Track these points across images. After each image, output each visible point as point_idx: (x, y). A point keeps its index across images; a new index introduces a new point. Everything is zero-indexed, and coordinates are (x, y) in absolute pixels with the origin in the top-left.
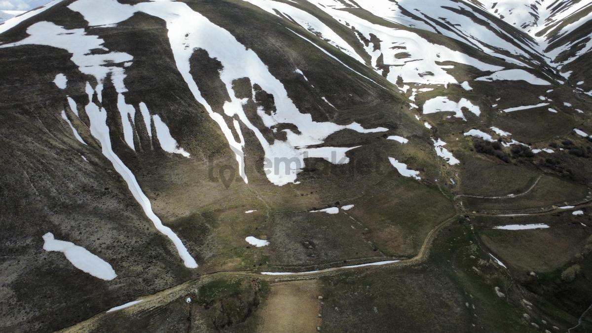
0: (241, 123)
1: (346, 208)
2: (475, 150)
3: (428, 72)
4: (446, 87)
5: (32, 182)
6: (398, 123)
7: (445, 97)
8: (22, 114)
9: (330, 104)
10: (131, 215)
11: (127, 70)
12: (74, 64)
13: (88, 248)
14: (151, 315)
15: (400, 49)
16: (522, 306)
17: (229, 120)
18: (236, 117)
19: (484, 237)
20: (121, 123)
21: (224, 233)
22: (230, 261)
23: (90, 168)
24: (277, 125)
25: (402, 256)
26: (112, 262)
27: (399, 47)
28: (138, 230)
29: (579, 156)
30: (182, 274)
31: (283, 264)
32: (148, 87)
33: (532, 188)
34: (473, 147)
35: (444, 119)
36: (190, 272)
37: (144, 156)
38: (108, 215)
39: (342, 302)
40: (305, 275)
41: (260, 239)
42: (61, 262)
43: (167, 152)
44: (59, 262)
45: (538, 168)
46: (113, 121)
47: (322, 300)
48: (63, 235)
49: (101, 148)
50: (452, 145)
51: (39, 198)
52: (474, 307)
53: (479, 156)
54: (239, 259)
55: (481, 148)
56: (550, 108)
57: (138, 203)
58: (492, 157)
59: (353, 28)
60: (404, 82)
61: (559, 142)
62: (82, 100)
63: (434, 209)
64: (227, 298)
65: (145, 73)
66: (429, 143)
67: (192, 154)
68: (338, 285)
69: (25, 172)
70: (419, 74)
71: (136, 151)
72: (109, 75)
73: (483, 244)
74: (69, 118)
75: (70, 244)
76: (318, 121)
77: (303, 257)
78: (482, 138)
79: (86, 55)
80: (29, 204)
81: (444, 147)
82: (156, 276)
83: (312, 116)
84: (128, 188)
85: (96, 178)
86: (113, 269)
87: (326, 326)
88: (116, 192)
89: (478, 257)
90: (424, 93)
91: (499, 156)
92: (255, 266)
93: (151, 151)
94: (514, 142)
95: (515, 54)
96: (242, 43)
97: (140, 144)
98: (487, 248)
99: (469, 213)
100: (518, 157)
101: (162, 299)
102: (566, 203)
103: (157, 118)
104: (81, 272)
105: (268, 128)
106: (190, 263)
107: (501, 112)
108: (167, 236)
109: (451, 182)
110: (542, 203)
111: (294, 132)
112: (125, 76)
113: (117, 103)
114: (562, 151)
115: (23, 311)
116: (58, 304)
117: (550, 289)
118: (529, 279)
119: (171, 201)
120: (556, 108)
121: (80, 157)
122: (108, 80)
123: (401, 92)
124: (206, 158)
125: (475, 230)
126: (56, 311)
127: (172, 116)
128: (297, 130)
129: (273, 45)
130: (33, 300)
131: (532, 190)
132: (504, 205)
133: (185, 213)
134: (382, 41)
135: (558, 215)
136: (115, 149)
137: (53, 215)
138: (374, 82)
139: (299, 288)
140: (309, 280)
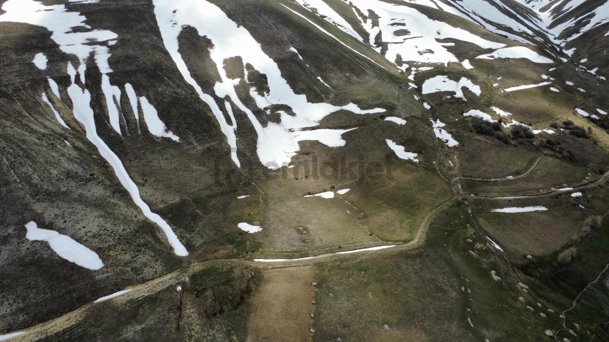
0: (232, 104)
1: (342, 192)
2: (474, 131)
3: (428, 50)
4: (446, 65)
5: (13, 169)
6: (396, 104)
7: (446, 76)
9: (326, 84)
10: (118, 202)
11: (112, 49)
12: (54, 42)
13: (73, 237)
14: (140, 305)
15: (400, 26)
16: (518, 289)
17: (220, 102)
18: (228, 98)
19: (482, 221)
20: (106, 106)
21: (215, 219)
22: (222, 249)
23: (74, 153)
24: (270, 106)
26: (98, 251)
27: (398, 24)
28: (125, 217)
29: (579, 136)
30: (172, 262)
31: (276, 250)
32: (134, 67)
33: (531, 169)
34: (473, 128)
35: (444, 99)
36: (180, 260)
37: (131, 140)
38: (94, 203)
39: (336, 288)
40: (299, 262)
41: (253, 225)
42: (46, 252)
43: (154, 136)
44: (43, 252)
45: (537, 149)
46: (98, 103)
47: (316, 286)
48: (47, 223)
49: (85, 132)
50: (451, 126)
51: (20, 186)
52: (469, 291)
53: (478, 137)
54: (231, 246)
55: (480, 129)
56: (552, 87)
57: (125, 189)
58: (491, 138)
59: (351, 3)
60: (403, 60)
61: (559, 123)
62: (64, 82)
63: (431, 192)
64: (219, 286)
65: (131, 52)
66: (428, 124)
67: (182, 138)
68: (332, 272)
69: (5, 159)
70: (419, 52)
71: (123, 135)
72: (92, 54)
73: (480, 227)
74: (50, 100)
75: (54, 233)
76: (313, 102)
77: (297, 243)
78: (482, 118)
79: (67, 33)
80: (10, 192)
81: (443, 128)
82: (145, 265)
83: (307, 97)
84: (114, 174)
85: (80, 163)
86: (100, 258)
87: (320, 313)
88: (102, 178)
89: (475, 241)
90: (423, 72)
91: (499, 138)
92: (247, 253)
93: (138, 135)
95: (518, 31)
96: (233, 20)
97: (127, 128)
98: (484, 231)
99: (467, 196)
100: (518, 138)
101: (151, 287)
102: (565, 185)
103: (144, 100)
104: (65, 262)
105: (261, 109)
106: (181, 251)
107: (502, 91)
108: (156, 223)
109: (450, 164)
110: (540, 186)
111: (289, 114)
112: (109, 55)
113: (101, 84)
114: (563, 131)
115: (6, 303)
116: (42, 295)
117: (547, 271)
118: (525, 263)
119: (160, 186)
120: (558, 87)
121: (63, 141)
122: (91, 60)
123: (400, 71)
124: (197, 142)
125: (472, 213)
126: (41, 302)
127: (160, 98)
128: (292, 112)
129: (266, 22)
130: (17, 292)
131: (531, 171)
132: (502, 187)
133: (174, 199)
134: (380, 17)
135: (556, 198)
136: (100, 133)
137: (35, 203)
138: (372, 61)
139: (292, 275)
140: (303, 267)
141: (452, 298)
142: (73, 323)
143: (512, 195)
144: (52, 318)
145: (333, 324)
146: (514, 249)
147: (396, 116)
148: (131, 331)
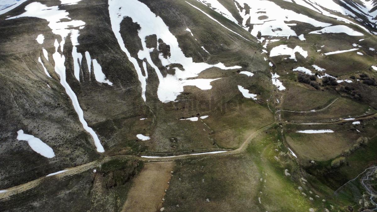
0: (147, 63)
1: (203, 117)
2: (298, 81)
3: (279, 28)
4: (288, 38)
5: (15, 100)
6: (250, 63)
7: (286, 45)
8: (15, 59)
9: (206, 51)
10: (70, 120)
11: (81, 30)
12: (50, 28)
13: (41, 139)
14: (71, 179)
15: (262, 13)
16: (300, 182)
17: (140, 62)
18: (145, 60)
19: (288, 138)
20: (73, 64)
21: (124, 132)
22: (124, 149)
23: (51, 92)
24: (170, 65)
25: (229, 148)
26: (54, 148)
27: (261, 12)
28: (72, 129)
29: (369, 84)
30: (93, 155)
31: (155, 151)
32: (92, 42)
34: (297, 79)
35: (282, 60)
36: (99, 155)
37: (85, 84)
38: (56, 120)
39: (184, 175)
40: (166, 158)
41: (145, 136)
42: (26, 147)
43: (99, 82)
44: (24, 147)
45: (338, 93)
46: (69, 63)
47: (173, 174)
48: (29, 131)
49: (60, 80)
50: (283, 77)
51: (18, 109)
52: (265, 181)
53: (299, 84)
54: (130, 148)
55: (302, 79)
56: (359, 51)
57: (76, 113)
58: (308, 85)
60: (261, 35)
61: (357, 76)
62: (51, 51)
63: (260, 119)
64: (117, 171)
65: (91, 33)
66: (268, 76)
67: (114, 84)
68: (185, 165)
69: (12, 94)
70: (272, 30)
71: (80, 81)
72: (70, 35)
73: (286, 142)
74: (43, 61)
75: (32, 137)
76: (196, 62)
77: (168, 147)
78: (305, 72)
79: (57, 22)
80: (12, 113)
81: (278, 78)
82: (78, 157)
83: (193, 59)
84: (72, 104)
85: (53, 98)
86: (54, 152)
87: (171, 189)
88: (64, 106)
89: (280, 150)
90: (273, 43)
92: (138, 152)
93: (89, 82)
94: (326, 75)
95: (345, 15)
96: (154, 13)
97: (83, 77)
98: (288, 144)
99: (283, 122)
100: (326, 85)
101: (79, 170)
102: (350, 116)
103: (95, 61)
104: (35, 153)
105: (164, 67)
106: (100, 149)
107: (323, 55)
108: (89, 133)
109: (277, 101)
110: (333, 116)
111: (180, 69)
112: (79, 35)
113: (72, 52)
114: (358, 81)
117: (322, 172)
118: (309, 165)
119: (96, 112)
120: (363, 52)
121: (46, 85)
122: (68, 37)
123: (259, 42)
124: (123, 86)
125: (283, 133)
126: (18, 174)
127: (104, 60)
128: (183, 68)
129: (174, 13)
130: (6, 168)
131: (328, 107)
132: (307, 117)
133: (103, 119)
134: (251, 8)
135: (342, 124)
136: (67, 80)
137: (24, 120)
138: (240, 36)
139: (161, 166)
140: (168, 162)
141: (252, 185)
142: (33, 187)
143: (312, 122)
144: (22, 184)
145: (177, 196)
146: (304, 156)
147: (247, 71)
148: (63, 194)
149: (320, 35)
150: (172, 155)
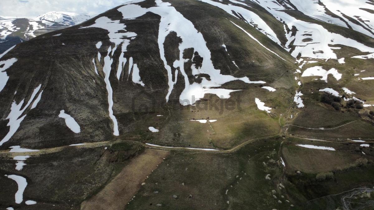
0: (179, 71)
1: (211, 121)
3: (320, 51)
4: (326, 61)
5: (66, 88)
6: (276, 80)
7: (321, 67)
8: (75, 58)
9: (236, 65)
11: (132, 41)
12: (108, 37)
13: (75, 119)
14: (86, 151)
16: (277, 186)
17: (173, 70)
19: (285, 149)
20: (118, 66)
21: (140, 123)
22: (135, 136)
23: (94, 85)
24: (199, 74)
25: (222, 148)
26: (82, 127)
27: (307, 35)
28: (100, 115)
30: (109, 136)
31: (158, 141)
32: (137, 50)
33: (341, 126)
34: (320, 99)
35: (312, 80)
36: (113, 137)
37: (122, 83)
38: (91, 107)
41: (156, 128)
43: (134, 82)
44: (61, 122)
46: (115, 65)
47: (164, 160)
48: (68, 112)
49: (105, 77)
50: (306, 96)
51: (66, 95)
52: (240, 179)
53: (320, 104)
54: (139, 136)
55: (324, 99)
57: (108, 104)
58: (329, 105)
59: (284, 22)
60: (301, 56)
62: (104, 54)
64: (122, 151)
65: (140, 43)
66: (291, 93)
67: (146, 85)
68: (177, 155)
69: (65, 84)
70: (314, 52)
71: (120, 80)
72: (122, 43)
73: (281, 152)
74: (95, 62)
75: (69, 116)
76: (223, 74)
77: (170, 140)
78: (332, 94)
79: (115, 33)
80: (61, 97)
81: (300, 97)
82: (97, 135)
83: (221, 71)
84: (107, 97)
85: (95, 90)
86: (80, 129)
87: (157, 171)
88: (100, 97)
89: (271, 158)
90: (309, 64)
92: (144, 140)
93: (126, 81)
94: (354, 98)
96: (197, 29)
97: (123, 77)
98: (282, 154)
99: (287, 135)
100: (349, 108)
101: (94, 145)
102: (360, 138)
103: (135, 65)
104: (68, 128)
105: (193, 76)
106: (116, 133)
107: (359, 79)
108: (112, 120)
109: (290, 117)
110: (341, 136)
111: (207, 79)
112: (129, 44)
113: (119, 56)
115: (39, 138)
116: (52, 138)
117: (304, 182)
118: (294, 175)
119: (123, 105)
121: (92, 80)
122: (120, 45)
123: (296, 62)
124: (152, 88)
125: (283, 144)
126: (50, 141)
127: (143, 65)
128: (209, 78)
129: (215, 30)
130: (44, 135)
132: (313, 133)
133: (125, 111)
134: (298, 31)
135: (347, 144)
136: (110, 79)
137: (68, 103)
138: (277, 55)
139: (157, 153)
140: (165, 150)
141: (227, 179)
142: (57, 151)
143: (316, 138)
144: (51, 148)
145: (159, 176)
146: (292, 166)
148: (76, 160)
149: (364, 60)
150: (171, 146)
